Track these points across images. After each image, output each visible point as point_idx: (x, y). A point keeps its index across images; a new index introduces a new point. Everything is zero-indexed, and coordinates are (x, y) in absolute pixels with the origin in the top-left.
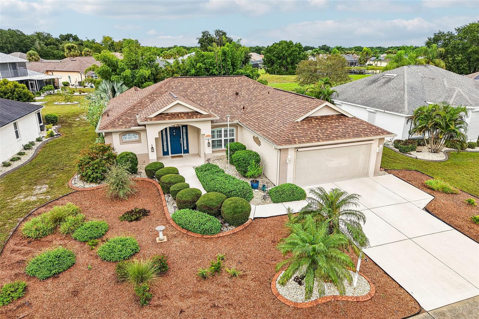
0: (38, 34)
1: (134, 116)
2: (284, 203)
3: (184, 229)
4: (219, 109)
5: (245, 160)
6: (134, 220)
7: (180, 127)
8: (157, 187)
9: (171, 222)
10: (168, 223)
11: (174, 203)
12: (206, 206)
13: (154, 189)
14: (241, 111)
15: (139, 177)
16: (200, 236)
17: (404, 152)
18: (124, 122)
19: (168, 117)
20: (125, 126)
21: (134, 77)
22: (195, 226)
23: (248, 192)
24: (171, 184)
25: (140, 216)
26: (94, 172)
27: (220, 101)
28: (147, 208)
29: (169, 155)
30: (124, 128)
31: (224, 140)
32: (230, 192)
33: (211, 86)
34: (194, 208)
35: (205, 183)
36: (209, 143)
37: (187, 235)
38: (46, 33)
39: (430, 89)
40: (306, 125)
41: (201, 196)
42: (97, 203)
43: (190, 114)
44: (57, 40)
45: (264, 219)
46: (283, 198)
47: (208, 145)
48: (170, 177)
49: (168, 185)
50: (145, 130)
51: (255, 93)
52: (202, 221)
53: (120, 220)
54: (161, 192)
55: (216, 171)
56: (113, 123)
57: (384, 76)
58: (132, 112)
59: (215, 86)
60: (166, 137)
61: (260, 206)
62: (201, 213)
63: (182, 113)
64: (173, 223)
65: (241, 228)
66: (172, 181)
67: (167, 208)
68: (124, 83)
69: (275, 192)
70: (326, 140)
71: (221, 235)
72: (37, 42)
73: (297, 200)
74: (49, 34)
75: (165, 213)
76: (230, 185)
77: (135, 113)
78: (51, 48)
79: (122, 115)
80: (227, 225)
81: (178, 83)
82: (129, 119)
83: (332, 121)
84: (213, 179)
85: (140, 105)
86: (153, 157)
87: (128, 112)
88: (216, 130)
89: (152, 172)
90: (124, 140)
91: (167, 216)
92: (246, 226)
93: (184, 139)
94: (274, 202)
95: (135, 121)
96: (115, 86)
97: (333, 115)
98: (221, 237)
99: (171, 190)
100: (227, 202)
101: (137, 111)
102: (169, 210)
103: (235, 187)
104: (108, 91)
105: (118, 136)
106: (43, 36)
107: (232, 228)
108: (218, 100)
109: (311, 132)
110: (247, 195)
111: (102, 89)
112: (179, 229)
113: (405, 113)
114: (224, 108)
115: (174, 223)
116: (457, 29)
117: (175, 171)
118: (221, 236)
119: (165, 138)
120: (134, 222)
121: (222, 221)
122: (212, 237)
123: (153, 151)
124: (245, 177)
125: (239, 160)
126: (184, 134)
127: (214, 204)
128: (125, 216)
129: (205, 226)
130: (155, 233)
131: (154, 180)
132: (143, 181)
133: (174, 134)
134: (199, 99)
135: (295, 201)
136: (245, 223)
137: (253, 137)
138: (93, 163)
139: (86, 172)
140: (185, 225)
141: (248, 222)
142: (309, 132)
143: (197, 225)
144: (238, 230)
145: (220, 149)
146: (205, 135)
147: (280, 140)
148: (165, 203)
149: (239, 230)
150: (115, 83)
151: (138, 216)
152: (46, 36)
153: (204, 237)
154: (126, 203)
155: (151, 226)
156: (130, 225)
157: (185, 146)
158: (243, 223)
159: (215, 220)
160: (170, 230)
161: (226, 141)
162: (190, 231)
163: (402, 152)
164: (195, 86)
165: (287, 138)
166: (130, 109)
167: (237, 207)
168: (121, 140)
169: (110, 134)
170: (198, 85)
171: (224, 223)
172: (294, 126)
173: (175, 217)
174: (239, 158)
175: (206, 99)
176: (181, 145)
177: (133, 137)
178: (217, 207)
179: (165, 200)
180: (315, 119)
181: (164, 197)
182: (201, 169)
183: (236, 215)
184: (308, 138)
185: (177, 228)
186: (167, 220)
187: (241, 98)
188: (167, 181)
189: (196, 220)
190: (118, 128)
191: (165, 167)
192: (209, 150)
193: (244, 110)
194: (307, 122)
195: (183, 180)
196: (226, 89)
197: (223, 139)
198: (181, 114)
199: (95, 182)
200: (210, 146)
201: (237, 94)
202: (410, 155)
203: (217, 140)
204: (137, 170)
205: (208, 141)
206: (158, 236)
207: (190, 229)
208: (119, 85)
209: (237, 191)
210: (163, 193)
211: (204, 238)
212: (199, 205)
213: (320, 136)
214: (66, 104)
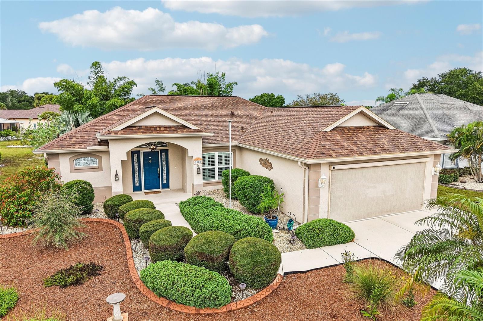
0: (12, 91)
1: (94, 134)
2: (324, 248)
3: (162, 299)
4: (210, 129)
5: (254, 187)
6: (70, 285)
7: (158, 152)
8: (120, 230)
9: (139, 285)
10: (133, 287)
11: (145, 253)
12: (202, 254)
13: (115, 233)
14: (240, 132)
15: (95, 217)
16: (193, 310)
17: (445, 183)
18: (78, 141)
19: (142, 130)
20: (79, 145)
21: (104, 109)
22: (184, 292)
23: (266, 233)
24: (141, 221)
25: (84, 277)
26: (21, 208)
27: (212, 121)
28: (98, 263)
29: (141, 190)
30: (78, 148)
31: (218, 168)
32: (237, 232)
33: (200, 105)
34: (181, 259)
35: (195, 220)
36: (199, 169)
37: (169, 309)
38: (20, 91)
39: (454, 114)
40: (339, 136)
41: (191, 238)
42: (13, 257)
43: (172, 128)
44: (32, 98)
45: (301, 274)
46: (322, 239)
47: (198, 171)
48: (141, 212)
49: (136, 225)
50: (107, 152)
51: (255, 114)
52: (197, 281)
53: (44, 286)
54: (126, 237)
55: (212, 204)
56: (61, 141)
57: (394, 104)
58: (92, 129)
59: (205, 106)
60: (138, 165)
61: (288, 253)
62: (194, 266)
63: (162, 127)
64: (142, 287)
65: (266, 292)
66: (144, 217)
67: (134, 261)
68: (91, 115)
69: (307, 231)
70: (372, 154)
71: (233, 306)
72: (9, 98)
73: (341, 243)
74: (23, 92)
75: (129, 271)
76: (236, 221)
77: (96, 130)
78: (24, 105)
79: (76, 133)
80: (242, 286)
81: (157, 100)
82: (85, 137)
83: (370, 133)
84: (208, 215)
85: (104, 122)
86: (118, 189)
87: (86, 129)
88: (207, 154)
89: (114, 208)
90: (77, 167)
91: (132, 274)
92: (276, 287)
93: (163, 169)
94: (309, 247)
95: (94, 140)
96: (79, 117)
97: (368, 126)
98: (234, 310)
99: (141, 232)
100: (240, 245)
101: (99, 129)
102: (136, 265)
103: (245, 224)
104: (69, 123)
105: (68, 159)
106: (17, 94)
107: (251, 292)
108: (209, 120)
109: (349, 144)
110: (266, 236)
111: (62, 119)
112: (153, 299)
113: (437, 136)
114: (217, 129)
115: (145, 287)
116: (441, 75)
117: (149, 205)
118: (233, 308)
119: (137, 167)
120: (71, 287)
121: (231, 281)
122: (216, 311)
123: (118, 180)
124: (254, 213)
125: (244, 187)
126: (164, 163)
127: (217, 250)
128: (56, 277)
129: (204, 290)
130: (106, 307)
131: (116, 221)
132: (100, 222)
133: (150, 161)
134: (184, 117)
135: (339, 244)
136: (272, 282)
137: (260, 159)
138: (20, 195)
139: (7, 209)
140: (165, 291)
141: (277, 281)
142: (346, 144)
143: (187, 289)
144: (262, 297)
145: (212, 181)
146: (194, 158)
147: (308, 153)
148: (131, 253)
149: (264, 296)
150: (80, 114)
151: (79, 275)
152: (20, 94)
153: (202, 312)
154: (64, 255)
155: (100, 295)
156: (61, 294)
157: (164, 179)
158: (269, 283)
159: (219, 279)
160: (135, 301)
161: (220, 169)
162: (174, 301)
163: (443, 183)
164: (179, 104)
165: (318, 150)
166: (89, 127)
167: (258, 253)
168: (72, 165)
169: (57, 155)
170: (182, 103)
171: (235, 284)
172: (324, 137)
173: (147, 275)
174: (245, 185)
175: (194, 119)
176: (159, 177)
177: (89, 162)
178: (222, 255)
179: (130, 249)
180: (348, 129)
181: (130, 244)
182: (189, 202)
183: (258, 268)
184: (347, 151)
185: (149, 296)
186: (131, 282)
187: (238, 118)
188: (135, 218)
189: (186, 279)
190: (67, 148)
191: (134, 200)
192: (198, 180)
193: (243, 131)
194: (338, 132)
195: (160, 216)
196: (218, 109)
197: (216, 167)
198: (160, 128)
199: (21, 226)
200: (200, 173)
201: (232, 114)
202: (456, 186)
203: (209, 169)
204: (93, 208)
205: (198, 166)
206: (112, 314)
207: (174, 297)
208: (84, 116)
209: (249, 230)
210: (128, 238)
211: (201, 315)
212: (189, 252)
213: (361, 149)
214: (22, 147)
